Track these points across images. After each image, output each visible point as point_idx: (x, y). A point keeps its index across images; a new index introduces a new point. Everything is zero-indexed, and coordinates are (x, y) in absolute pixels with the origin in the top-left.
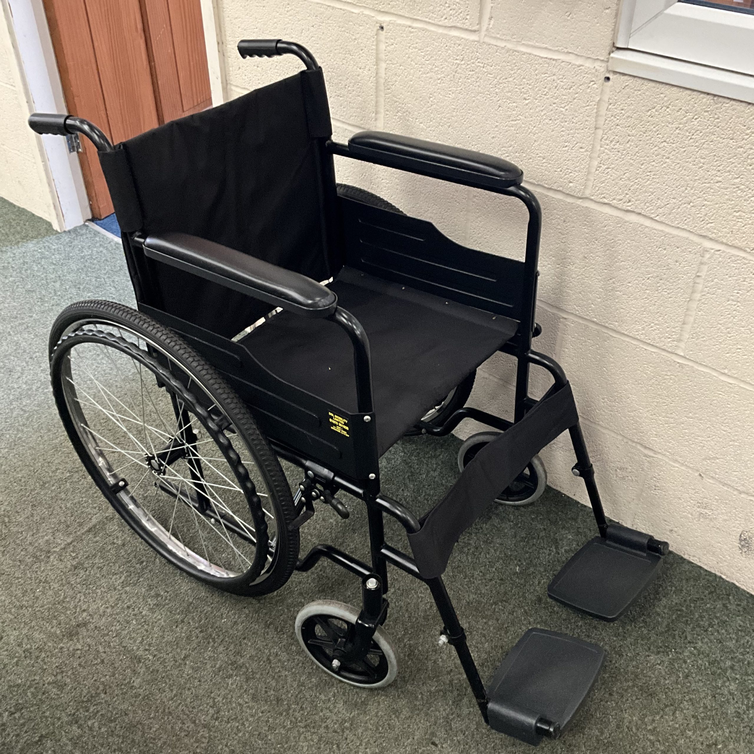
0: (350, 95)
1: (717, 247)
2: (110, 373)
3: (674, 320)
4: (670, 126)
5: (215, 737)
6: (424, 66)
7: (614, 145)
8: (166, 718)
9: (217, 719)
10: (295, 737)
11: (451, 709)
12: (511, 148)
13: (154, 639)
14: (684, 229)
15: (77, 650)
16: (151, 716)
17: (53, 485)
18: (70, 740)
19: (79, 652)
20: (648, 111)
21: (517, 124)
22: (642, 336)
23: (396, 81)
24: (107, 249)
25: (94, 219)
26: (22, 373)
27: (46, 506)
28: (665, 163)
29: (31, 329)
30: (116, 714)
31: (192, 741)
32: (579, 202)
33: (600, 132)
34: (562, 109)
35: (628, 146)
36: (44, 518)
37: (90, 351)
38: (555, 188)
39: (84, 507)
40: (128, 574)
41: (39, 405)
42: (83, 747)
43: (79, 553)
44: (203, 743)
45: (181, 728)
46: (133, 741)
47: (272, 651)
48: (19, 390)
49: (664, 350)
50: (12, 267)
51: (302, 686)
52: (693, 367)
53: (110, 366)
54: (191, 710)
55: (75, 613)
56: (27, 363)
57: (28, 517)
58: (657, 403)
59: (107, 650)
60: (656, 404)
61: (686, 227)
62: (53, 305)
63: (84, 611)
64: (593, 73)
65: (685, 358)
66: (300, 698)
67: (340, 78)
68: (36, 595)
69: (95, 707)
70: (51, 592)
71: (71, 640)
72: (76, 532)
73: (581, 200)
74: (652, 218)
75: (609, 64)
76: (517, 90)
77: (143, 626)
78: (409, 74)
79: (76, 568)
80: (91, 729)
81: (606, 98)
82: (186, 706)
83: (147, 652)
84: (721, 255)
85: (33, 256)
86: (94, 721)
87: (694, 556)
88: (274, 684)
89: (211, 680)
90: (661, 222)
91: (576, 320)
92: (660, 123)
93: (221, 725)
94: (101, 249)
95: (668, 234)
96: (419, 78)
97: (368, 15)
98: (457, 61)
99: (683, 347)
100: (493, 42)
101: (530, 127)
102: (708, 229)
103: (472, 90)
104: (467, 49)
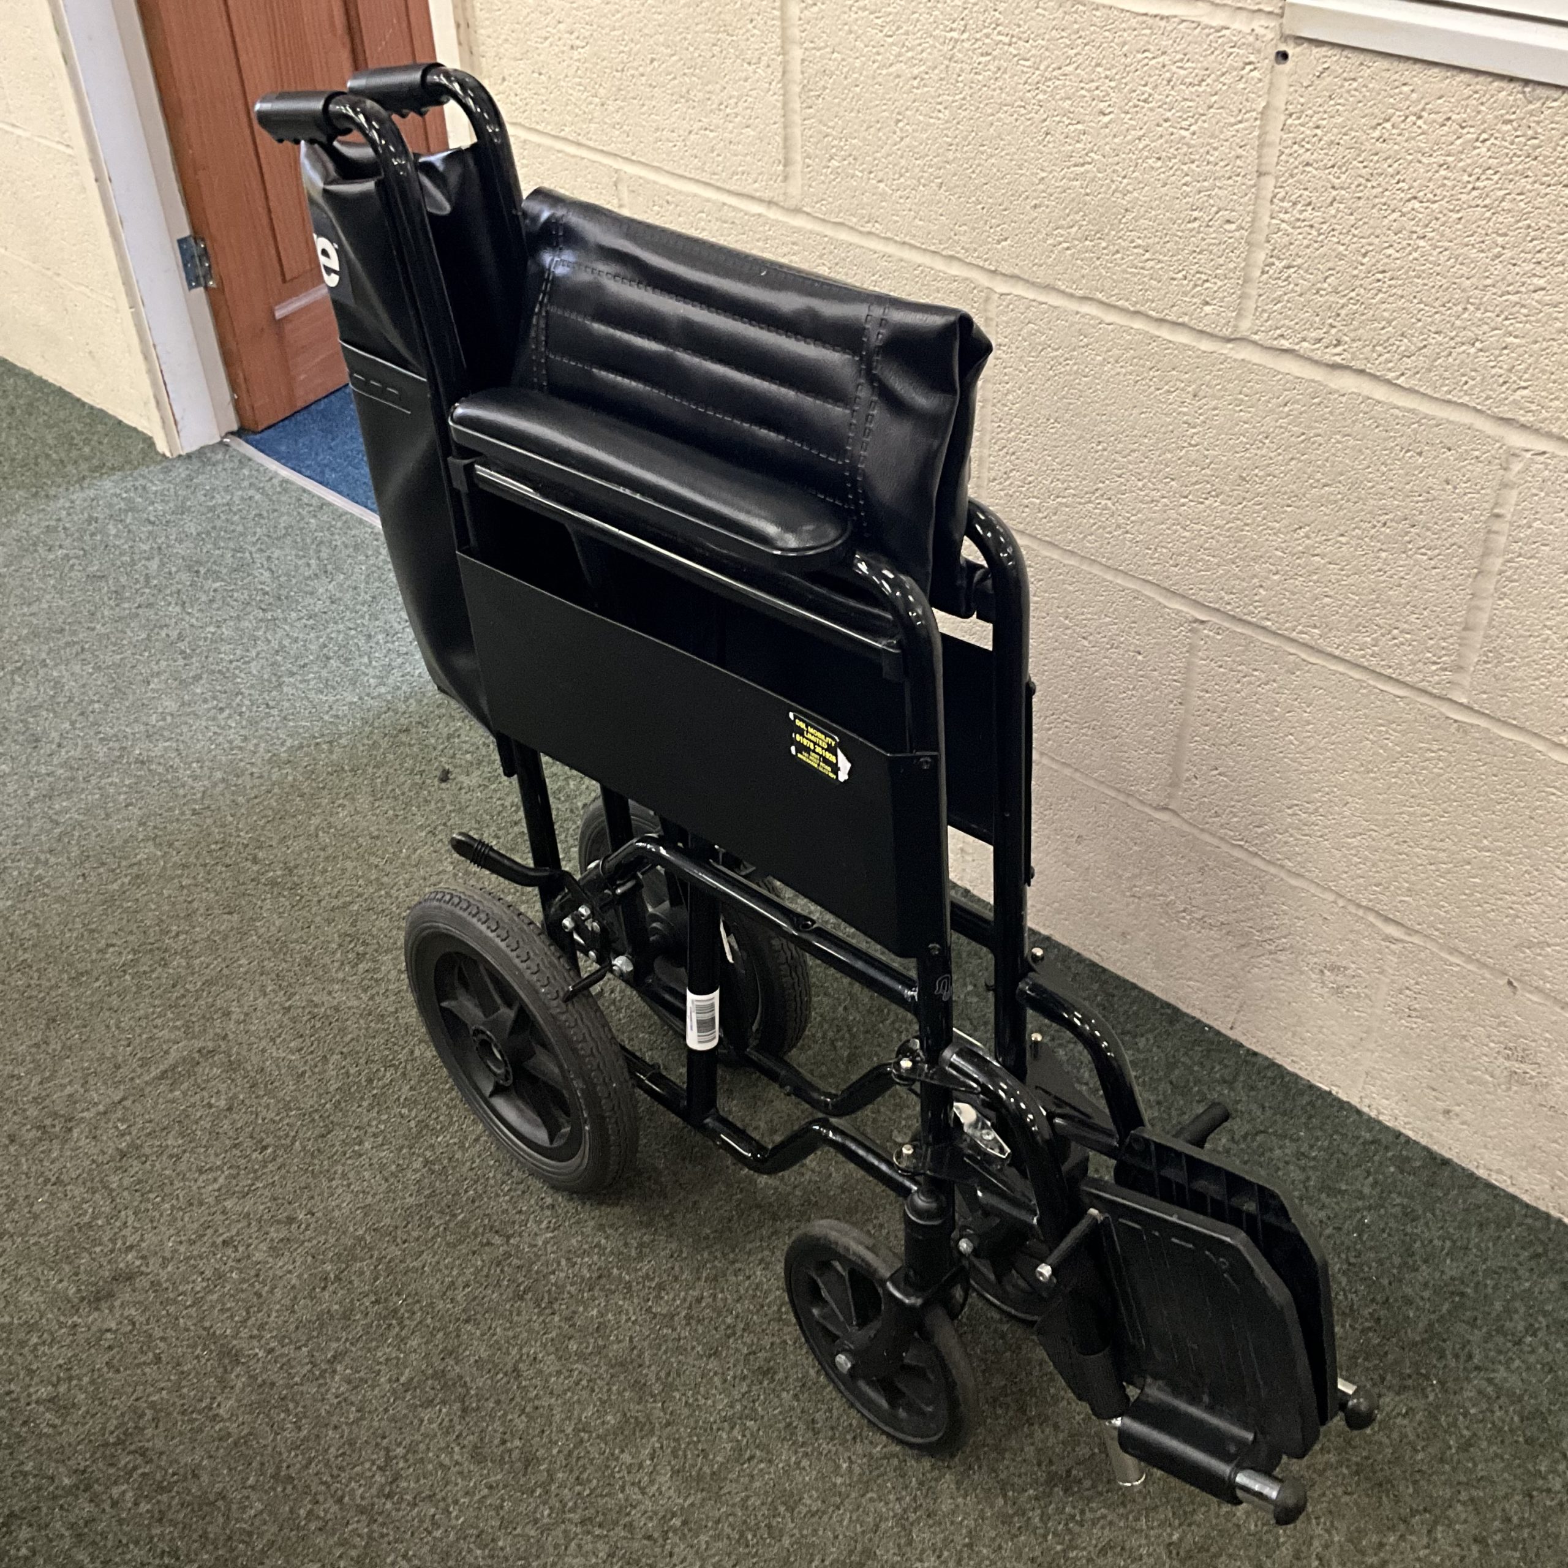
0: (730, 126)
1: (1540, 445)
2: (241, 748)
3: (1443, 620)
4: (1424, 160)
5: (382, 1536)
6: (882, 50)
7: (1300, 212)
8: (279, 1489)
9: (389, 1496)
10: (556, 1546)
11: (915, 1499)
12: (1074, 229)
13: (274, 1314)
14: (1462, 405)
15: (108, 1330)
16: (251, 1481)
17: (97, 979)
18: (72, 1526)
19: (109, 1335)
20: (1374, 128)
21: (1087, 172)
22: (1374, 661)
23: (825, 88)
24: (264, 493)
25: (242, 432)
26: (59, 745)
27: (78, 1022)
28: (1416, 250)
29: (88, 655)
30: (174, 1474)
31: (331, 1542)
32: (1227, 349)
33: (1269, 182)
34: (1183, 132)
35: (1333, 212)
36: (70, 1049)
37: (205, 701)
38: (1172, 317)
39: (156, 1027)
40: (234, 1172)
41: (87, 811)
42: (94, 1543)
43: (135, 1124)
44: (355, 1547)
45: (310, 1512)
46: (204, 1535)
47: (524, 1351)
48: (51, 779)
49: (1424, 692)
50: (65, 528)
51: (584, 1430)
52: (1489, 730)
53: (243, 732)
54: (335, 1472)
55: (112, 1251)
56: (73, 723)
57: (37, 1045)
58: (1410, 814)
59: (170, 1333)
60: (1407, 818)
61: (1465, 399)
62: (139, 606)
63: (131, 1248)
64: (1250, 45)
65: (1471, 709)
66: (578, 1459)
67: (709, 88)
68: (35, 1208)
69: (130, 1457)
70: (65, 1206)
71: (97, 1309)
72: (132, 1079)
73: (1230, 345)
74: (1389, 382)
75: (1284, 20)
76: (1083, 92)
77: (252, 1285)
78: (853, 69)
79: (123, 1155)
80: (114, 1504)
81: (1280, 102)
82: (327, 1464)
83: (255, 1343)
84: (1547, 465)
85: (110, 506)
86: (124, 1487)
87: (1499, 1172)
88: (522, 1426)
89: (386, 1410)
90: (1411, 391)
91: (1226, 624)
92: (1403, 154)
93: (398, 1510)
94: (251, 492)
95: (1426, 416)
96: (874, 77)
98: (952, 34)
99: (1465, 684)
101: (1115, 177)
102: (1516, 403)
103: (987, 98)
104: (973, 4)
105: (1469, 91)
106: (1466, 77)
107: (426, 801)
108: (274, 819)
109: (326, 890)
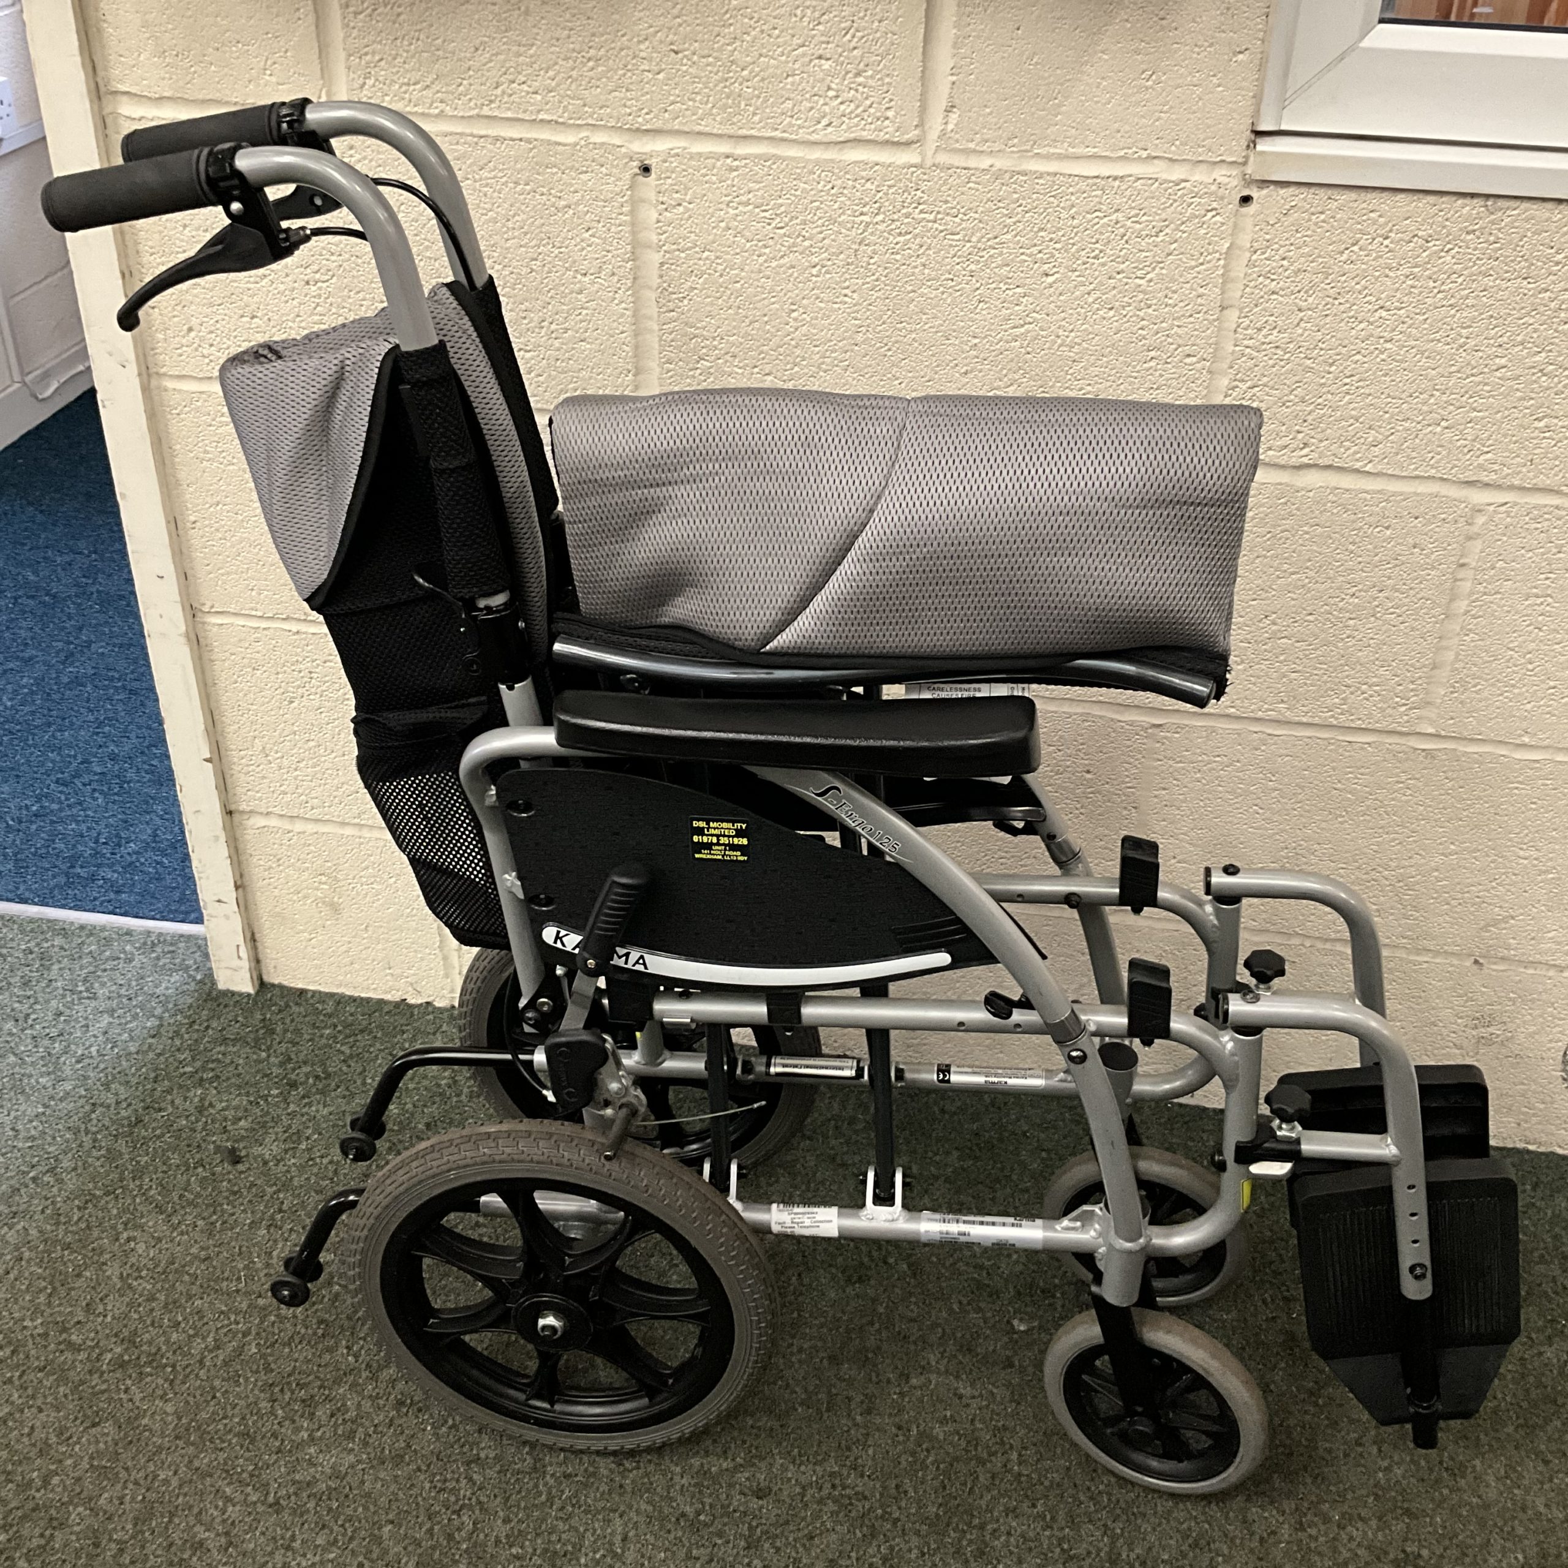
0: (557, 344)
1: (1501, 497)
3: (1412, 666)
4: (1391, 274)
6: (771, 242)
7: (1265, 337)
14: (1429, 477)
20: (1342, 253)
21: (1028, 331)
22: (1342, 717)
23: (692, 289)
28: (1382, 353)
33: (1233, 315)
34: (1138, 281)
35: (1300, 331)
49: (1394, 732)
52: (1455, 750)
58: (1378, 844)
60: (1376, 848)
61: (1433, 472)
64: (1211, 194)
65: (1439, 736)
74: (1357, 471)
75: (1250, 167)
76: (1024, 257)
78: (731, 266)
81: (1245, 240)
84: (1508, 513)
90: (1377, 474)
92: (1370, 271)
95: (1394, 494)
96: (760, 271)
97: (603, 144)
98: (862, 218)
99: (1433, 716)
100: (959, 161)
101: (1061, 332)
102: (1480, 466)
103: (906, 276)
104: (890, 187)
105: (1435, 210)
106: (1431, 199)
107: (235, 1193)
108: (54, 1289)
109: (198, 1346)
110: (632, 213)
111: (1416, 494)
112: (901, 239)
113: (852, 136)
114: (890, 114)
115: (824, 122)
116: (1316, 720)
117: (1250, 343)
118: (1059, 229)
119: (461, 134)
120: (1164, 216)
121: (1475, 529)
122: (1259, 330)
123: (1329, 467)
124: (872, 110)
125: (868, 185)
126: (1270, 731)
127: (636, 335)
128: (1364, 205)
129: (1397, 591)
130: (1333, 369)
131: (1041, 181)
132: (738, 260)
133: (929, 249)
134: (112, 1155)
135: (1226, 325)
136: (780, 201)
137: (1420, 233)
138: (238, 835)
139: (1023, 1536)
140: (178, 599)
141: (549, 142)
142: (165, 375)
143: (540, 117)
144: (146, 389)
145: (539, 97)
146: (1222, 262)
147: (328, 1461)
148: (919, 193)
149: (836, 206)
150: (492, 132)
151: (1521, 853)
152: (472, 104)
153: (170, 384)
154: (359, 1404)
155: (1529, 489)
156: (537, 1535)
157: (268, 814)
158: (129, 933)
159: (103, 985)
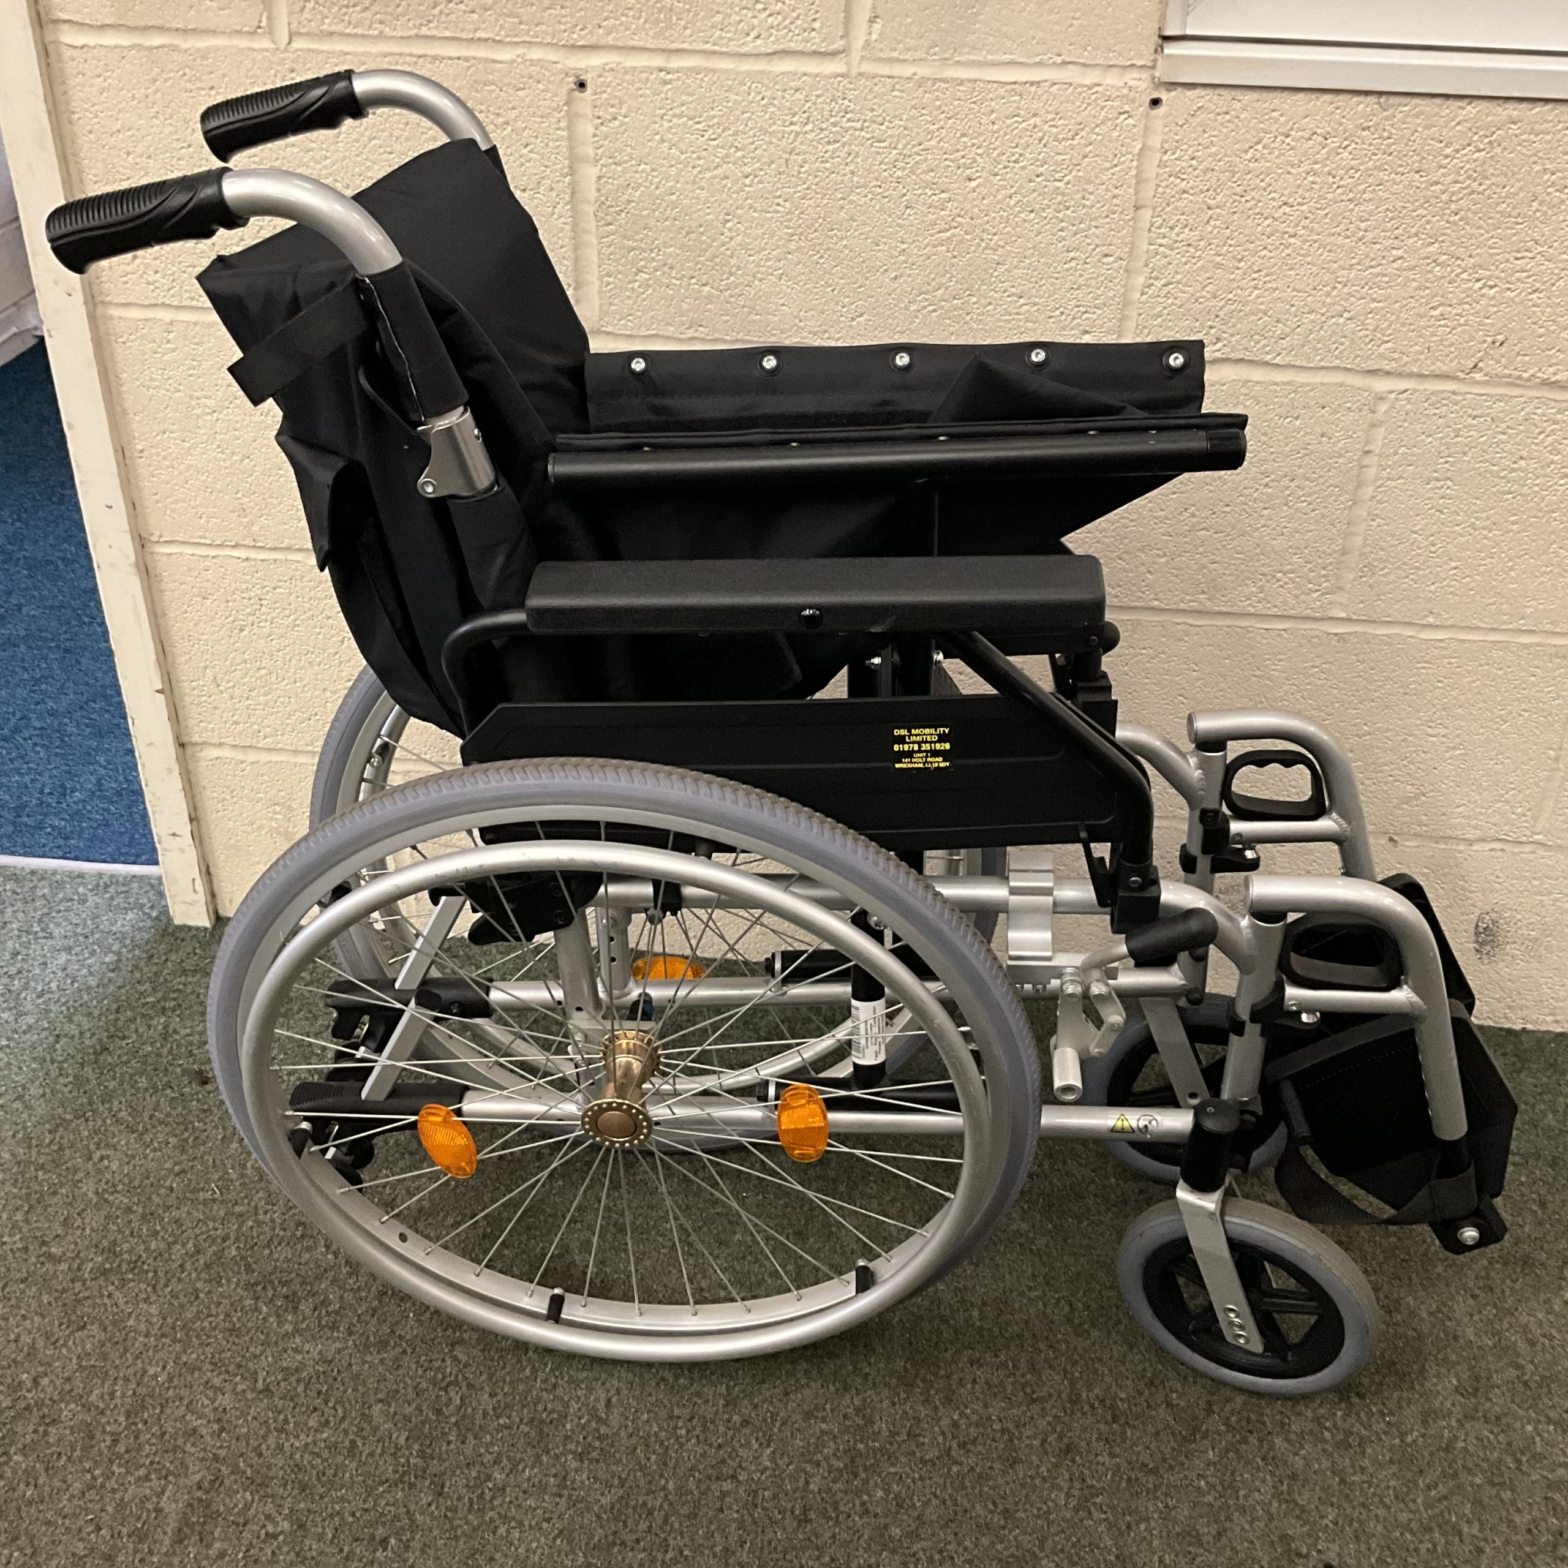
1: (1403, 384)
3: (1323, 552)
4: (1293, 171)
6: (705, 154)
7: (1178, 235)
14: (1333, 368)
20: (1246, 152)
21: (954, 235)
22: (1260, 606)
23: (629, 202)
28: (1288, 248)
33: (1146, 215)
34: (1056, 184)
35: (1209, 229)
49: (1307, 618)
52: (1367, 633)
61: (1337, 363)
64: (1124, 97)
65: (1351, 620)
74: (1267, 364)
75: (1158, 70)
76: (947, 163)
78: (666, 178)
81: (1155, 141)
84: (1409, 399)
90: (1287, 366)
92: (1274, 169)
95: (1302, 385)
96: (694, 182)
97: (539, 60)
98: (793, 127)
99: (1344, 600)
100: (885, 70)
101: (985, 235)
102: (1381, 355)
103: (836, 183)
104: (818, 96)
105: (1331, 108)
106: (1327, 97)
107: (204, 1111)
108: (31, 1207)
109: (178, 1251)
110: (570, 127)
111: (1322, 384)
112: (830, 147)
113: (781, 47)
114: (817, 25)
115: (752, 35)
116: (1235, 609)
117: (1164, 241)
118: (980, 134)
119: (401, 54)
120: (1079, 119)
121: (1377, 417)
122: (1172, 228)
123: (1241, 360)
124: (799, 22)
125: (797, 95)
126: (1191, 621)
127: (576, 248)
128: (1266, 105)
129: (1307, 479)
130: (1242, 264)
131: (962, 88)
132: (673, 171)
133: (857, 156)
134: (79, 1082)
135: (1141, 224)
136: (713, 113)
137: (1319, 131)
138: (191, 767)
139: (987, 1383)
140: (127, 528)
141: (486, 60)
142: (110, 303)
143: (478, 35)
144: (92, 318)
145: (476, 16)
146: (1135, 163)
147: (314, 1349)
148: (846, 102)
149: (767, 116)
150: (431, 52)
151: (1430, 731)
152: (410, 24)
153: (115, 312)
154: (341, 1297)
155: (1427, 376)
156: (524, 1406)
157: (221, 745)
158: (81, 876)
159: (58, 925)
